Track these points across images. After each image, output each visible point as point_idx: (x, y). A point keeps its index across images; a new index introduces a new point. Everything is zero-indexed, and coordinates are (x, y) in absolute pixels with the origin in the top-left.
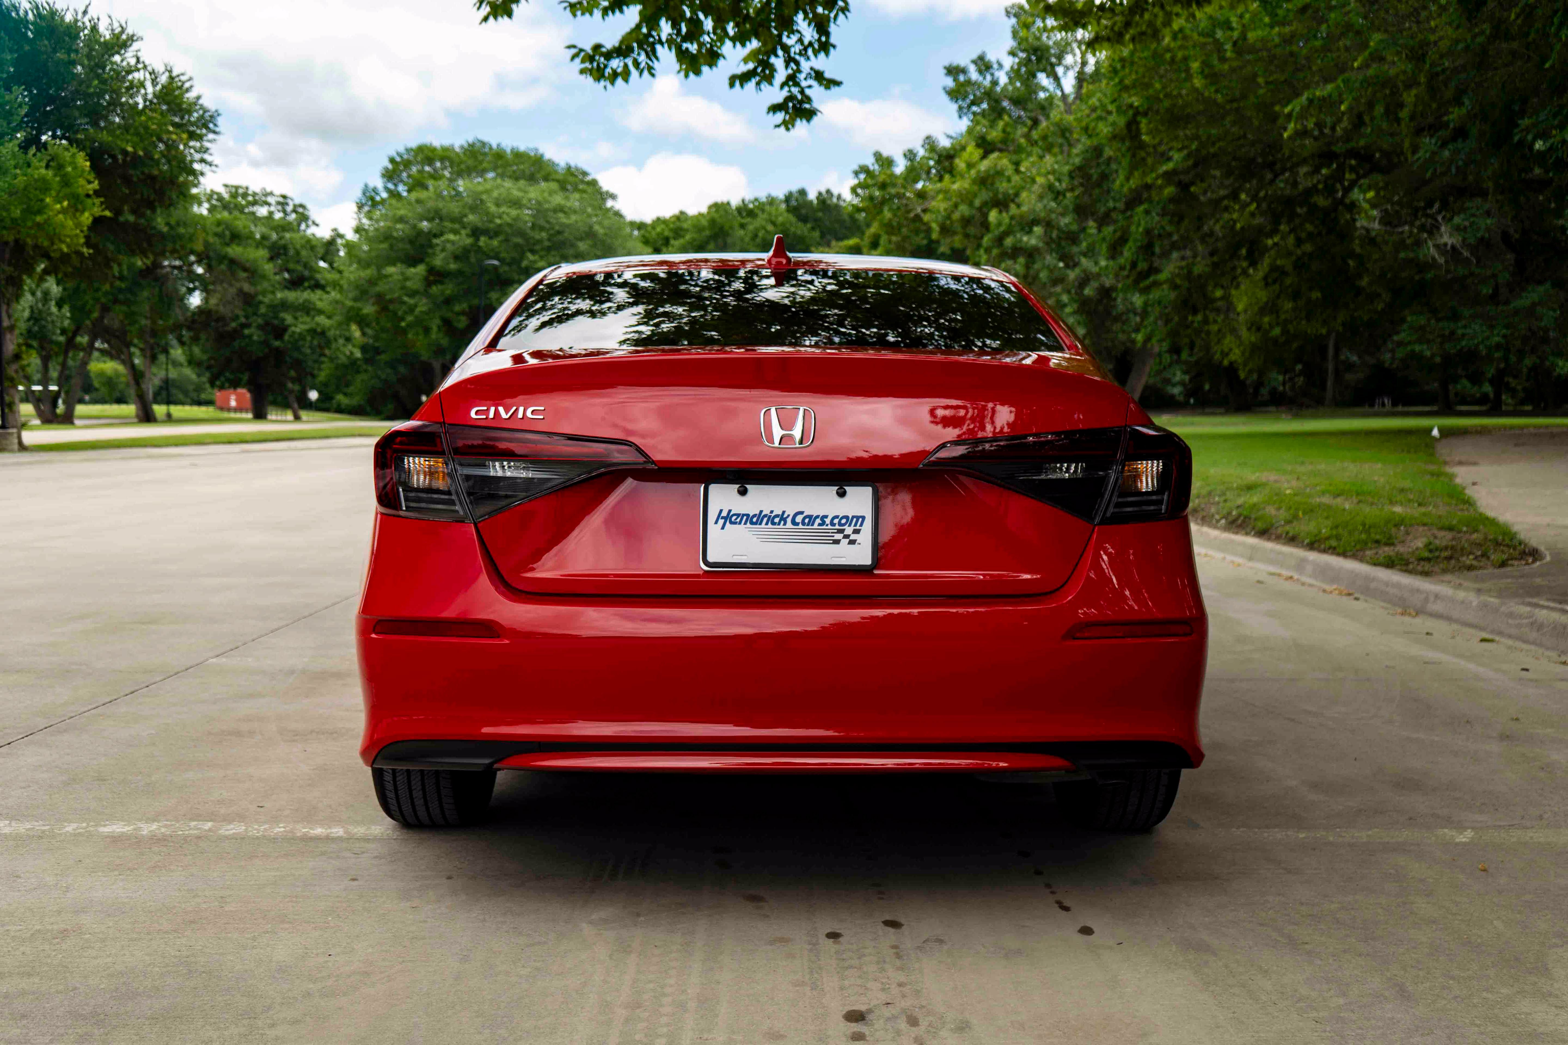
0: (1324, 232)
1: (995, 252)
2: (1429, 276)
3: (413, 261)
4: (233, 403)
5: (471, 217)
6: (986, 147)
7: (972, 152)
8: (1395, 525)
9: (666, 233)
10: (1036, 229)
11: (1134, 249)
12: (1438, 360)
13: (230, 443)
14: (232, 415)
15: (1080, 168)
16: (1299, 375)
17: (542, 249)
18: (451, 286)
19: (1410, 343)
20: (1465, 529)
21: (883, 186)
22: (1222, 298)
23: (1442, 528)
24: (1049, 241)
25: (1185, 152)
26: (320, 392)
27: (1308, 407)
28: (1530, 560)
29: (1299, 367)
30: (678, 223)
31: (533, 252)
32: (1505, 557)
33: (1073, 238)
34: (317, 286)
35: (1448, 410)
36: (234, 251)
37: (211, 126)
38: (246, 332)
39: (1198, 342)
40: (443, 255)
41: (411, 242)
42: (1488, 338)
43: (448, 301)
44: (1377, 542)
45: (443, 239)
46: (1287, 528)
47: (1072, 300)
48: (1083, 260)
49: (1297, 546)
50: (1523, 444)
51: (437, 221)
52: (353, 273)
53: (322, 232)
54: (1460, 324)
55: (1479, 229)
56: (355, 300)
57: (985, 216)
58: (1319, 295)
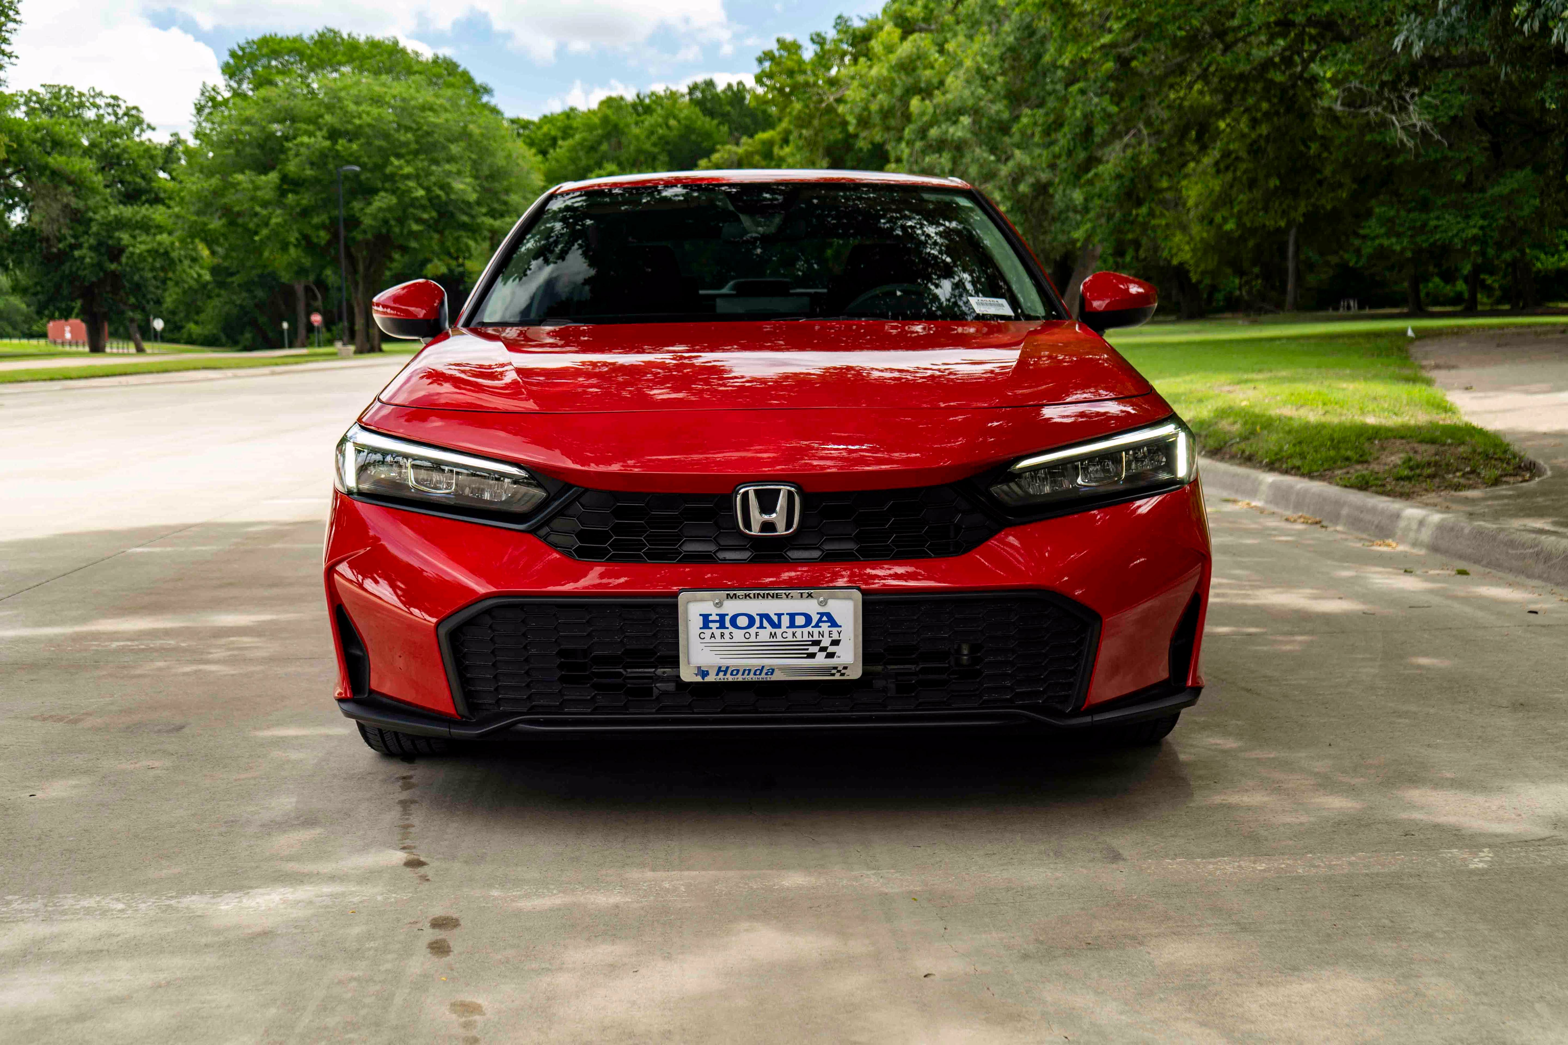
0: (1282, 111)
1: (919, 145)
2: (1399, 160)
3: (264, 169)
4: (68, 336)
5: (328, 118)
6: (907, 27)
7: (891, 32)
8: (1369, 439)
9: (553, 133)
10: (962, 118)
11: (1069, 136)
12: (1409, 254)
13: (52, 379)
14: (67, 348)
15: (1011, 49)
16: (1257, 277)
17: (409, 153)
18: (306, 196)
19: (1377, 237)
20: (1449, 441)
21: (791, 73)
22: (1169, 189)
23: (1421, 442)
24: (977, 130)
25: (1124, 22)
26: (166, 322)
27: (1267, 312)
28: (1528, 476)
29: (1256, 270)
30: (566, 122)
31: (398, 156)
32: (1498, 472)
33: (1004, 129)
34: (157, 200)
35: (1419, 312)
36: (56, 160)
37: (11, 13)
38: (77, 253)
39: (1144, 241)
40: (297, 160)
41: (261, 146)
42: (1463, 230)
43: (305, 213)
44: (1348, 459)
45: (295, 142)
46: (1243, 445)
47: (1005, 197)
48: (1018, 153)
49: (1254, 467)
50: (1506, 345)
51: (288, 123)
52: (195, 184)
53: (161, 138)
54: (1432, 215)
55: (1451, 107)
56: (198, 213)
57: (907, 105)
58: (1278, 183)
